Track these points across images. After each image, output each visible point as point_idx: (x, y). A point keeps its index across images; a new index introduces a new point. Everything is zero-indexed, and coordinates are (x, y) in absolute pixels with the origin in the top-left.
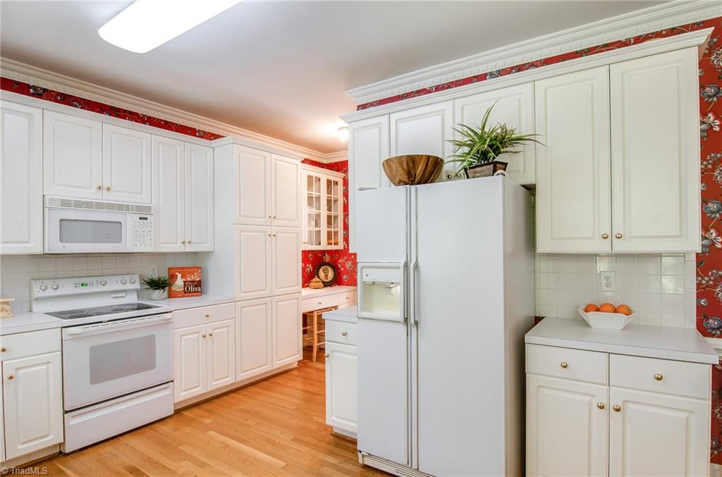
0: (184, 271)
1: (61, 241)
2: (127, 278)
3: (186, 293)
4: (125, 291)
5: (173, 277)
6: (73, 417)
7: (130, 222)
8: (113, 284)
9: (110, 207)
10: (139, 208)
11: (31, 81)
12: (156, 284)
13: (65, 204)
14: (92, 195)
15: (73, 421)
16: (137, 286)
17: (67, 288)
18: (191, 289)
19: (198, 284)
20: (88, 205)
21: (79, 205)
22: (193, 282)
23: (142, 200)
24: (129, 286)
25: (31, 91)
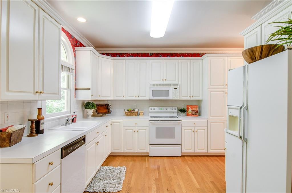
0: (192, 106)
1: (153, 96)
2: (174, 108)
3: (192, 115)
4: (173, 112)
5: (188, 109)
6: (152, 146)
7: (171, 90)
8: (169, 110)
9: (166, 85)
10: (174, 85)
11: (149, 52)
12: (182, 111)
13: (154, 85)
14: (161, 82)
15: (152, 148)
16: (176, 111)
17: (157, 109)
18: (194, 113)
19: (197, 112)
20: (160, 85)
21: (157, 85)
22: (195, 111)
23: (176, 82)
24: (174, 111)
25: (150, 55)
